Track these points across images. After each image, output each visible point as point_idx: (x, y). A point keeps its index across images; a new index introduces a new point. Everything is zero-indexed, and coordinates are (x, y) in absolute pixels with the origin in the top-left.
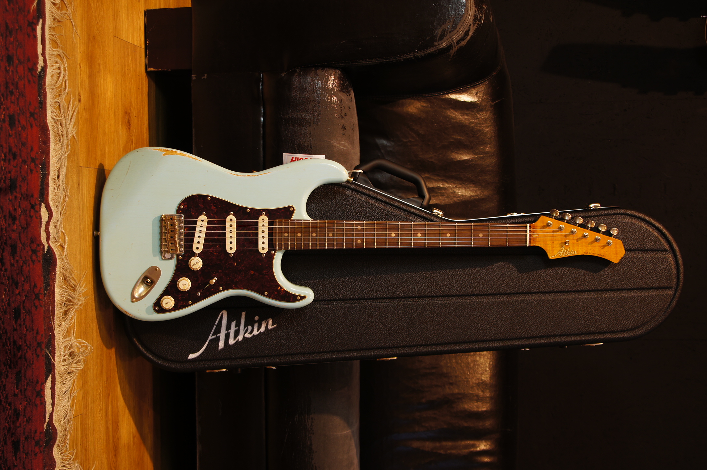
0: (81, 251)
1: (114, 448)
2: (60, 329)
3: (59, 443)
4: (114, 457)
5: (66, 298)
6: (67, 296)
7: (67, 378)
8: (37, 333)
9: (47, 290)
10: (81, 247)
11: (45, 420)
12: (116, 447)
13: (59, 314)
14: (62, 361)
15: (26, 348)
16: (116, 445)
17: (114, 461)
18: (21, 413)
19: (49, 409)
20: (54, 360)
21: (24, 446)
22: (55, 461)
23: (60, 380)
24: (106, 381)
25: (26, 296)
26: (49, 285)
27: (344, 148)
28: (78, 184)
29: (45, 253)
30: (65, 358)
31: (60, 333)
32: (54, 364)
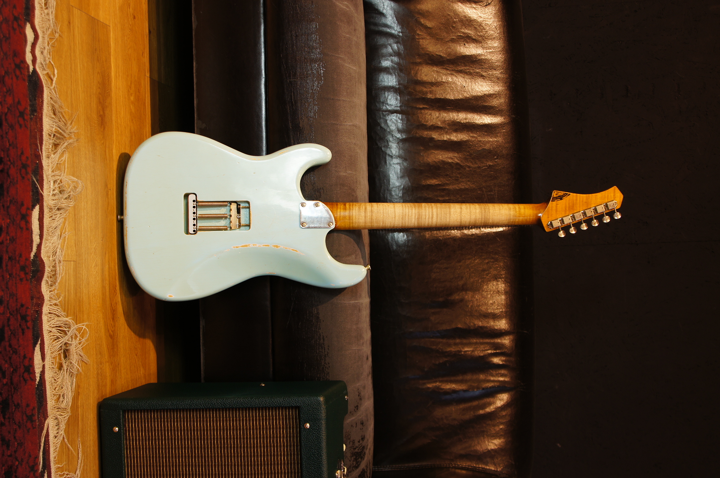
0: (73, 92)
1: (111, 310)
2: (49, 161)
3: (47, 279)
4: (111, 320)
5: (55, 129)
6: (57, 128)
7: (57, 214)
8: (22, 153)
9: (33, 115)
10: (73, 88)
11: (32, 249)
12: (114, 311)
13: (48, 145)
14: (51, 195)
15: (9, 163)
16: (114, 308)
17: (111, 325)
18: (3, 229)
19: (36, 239)
20: (43, 191)
21: (7, 266)
22: (43, 297)
23: (49, 214)
24: (102, 238)
25: (8, 109)
26: (35, 111)
27: (347, 9)
28: (69, 23)
29: (31, 74)
30: (55, 192)
31: (49, 166)
32: (42, 196)
